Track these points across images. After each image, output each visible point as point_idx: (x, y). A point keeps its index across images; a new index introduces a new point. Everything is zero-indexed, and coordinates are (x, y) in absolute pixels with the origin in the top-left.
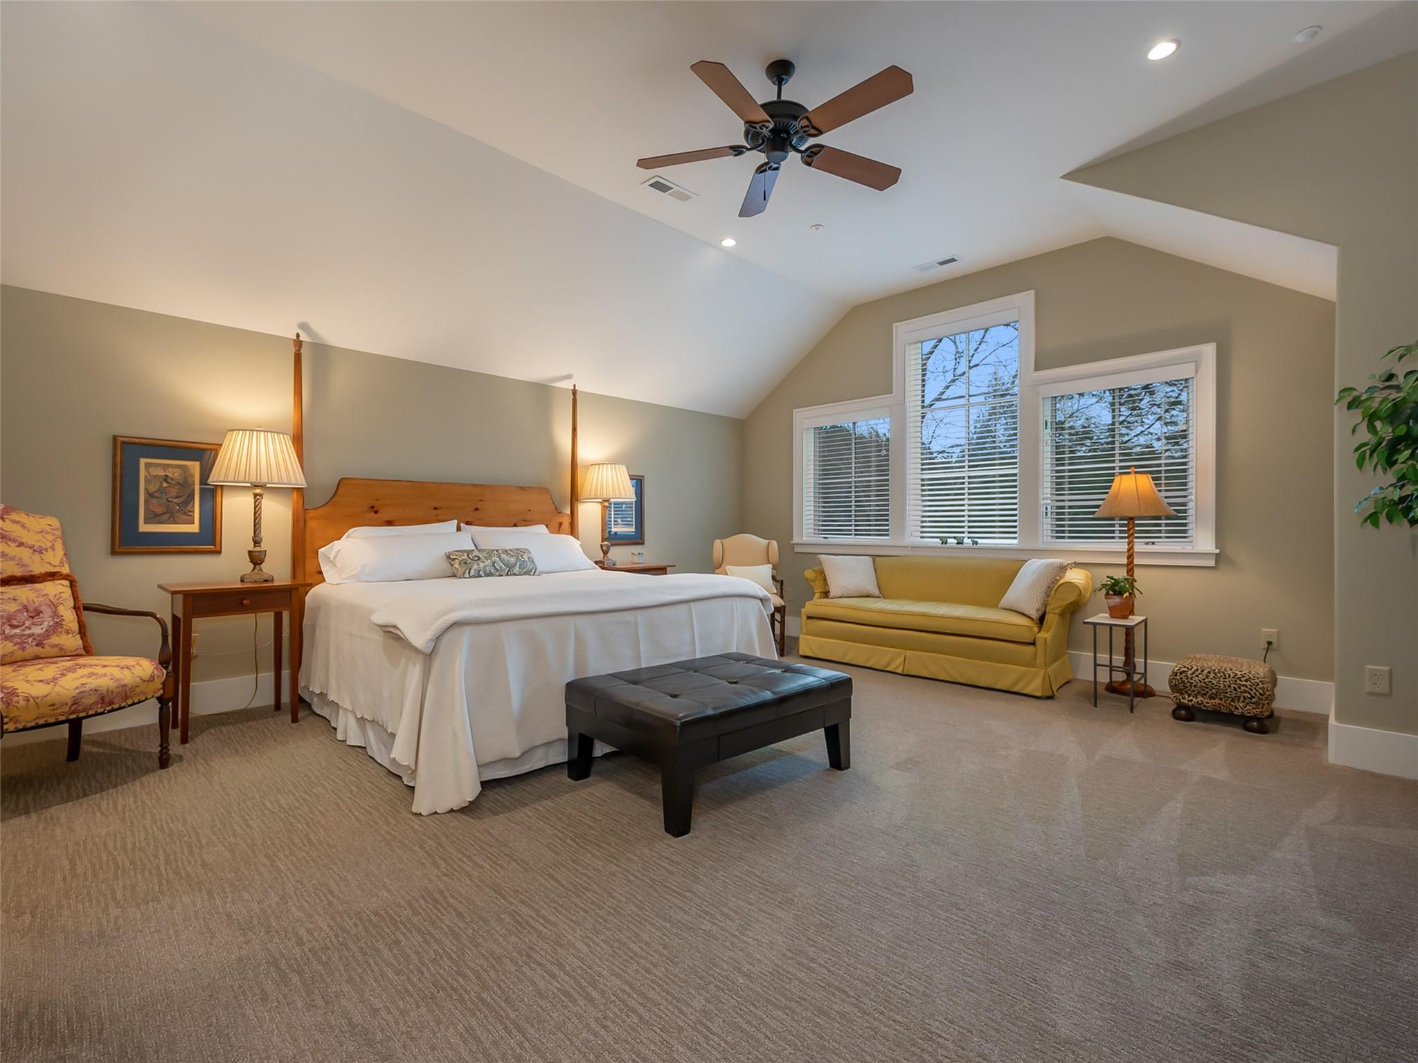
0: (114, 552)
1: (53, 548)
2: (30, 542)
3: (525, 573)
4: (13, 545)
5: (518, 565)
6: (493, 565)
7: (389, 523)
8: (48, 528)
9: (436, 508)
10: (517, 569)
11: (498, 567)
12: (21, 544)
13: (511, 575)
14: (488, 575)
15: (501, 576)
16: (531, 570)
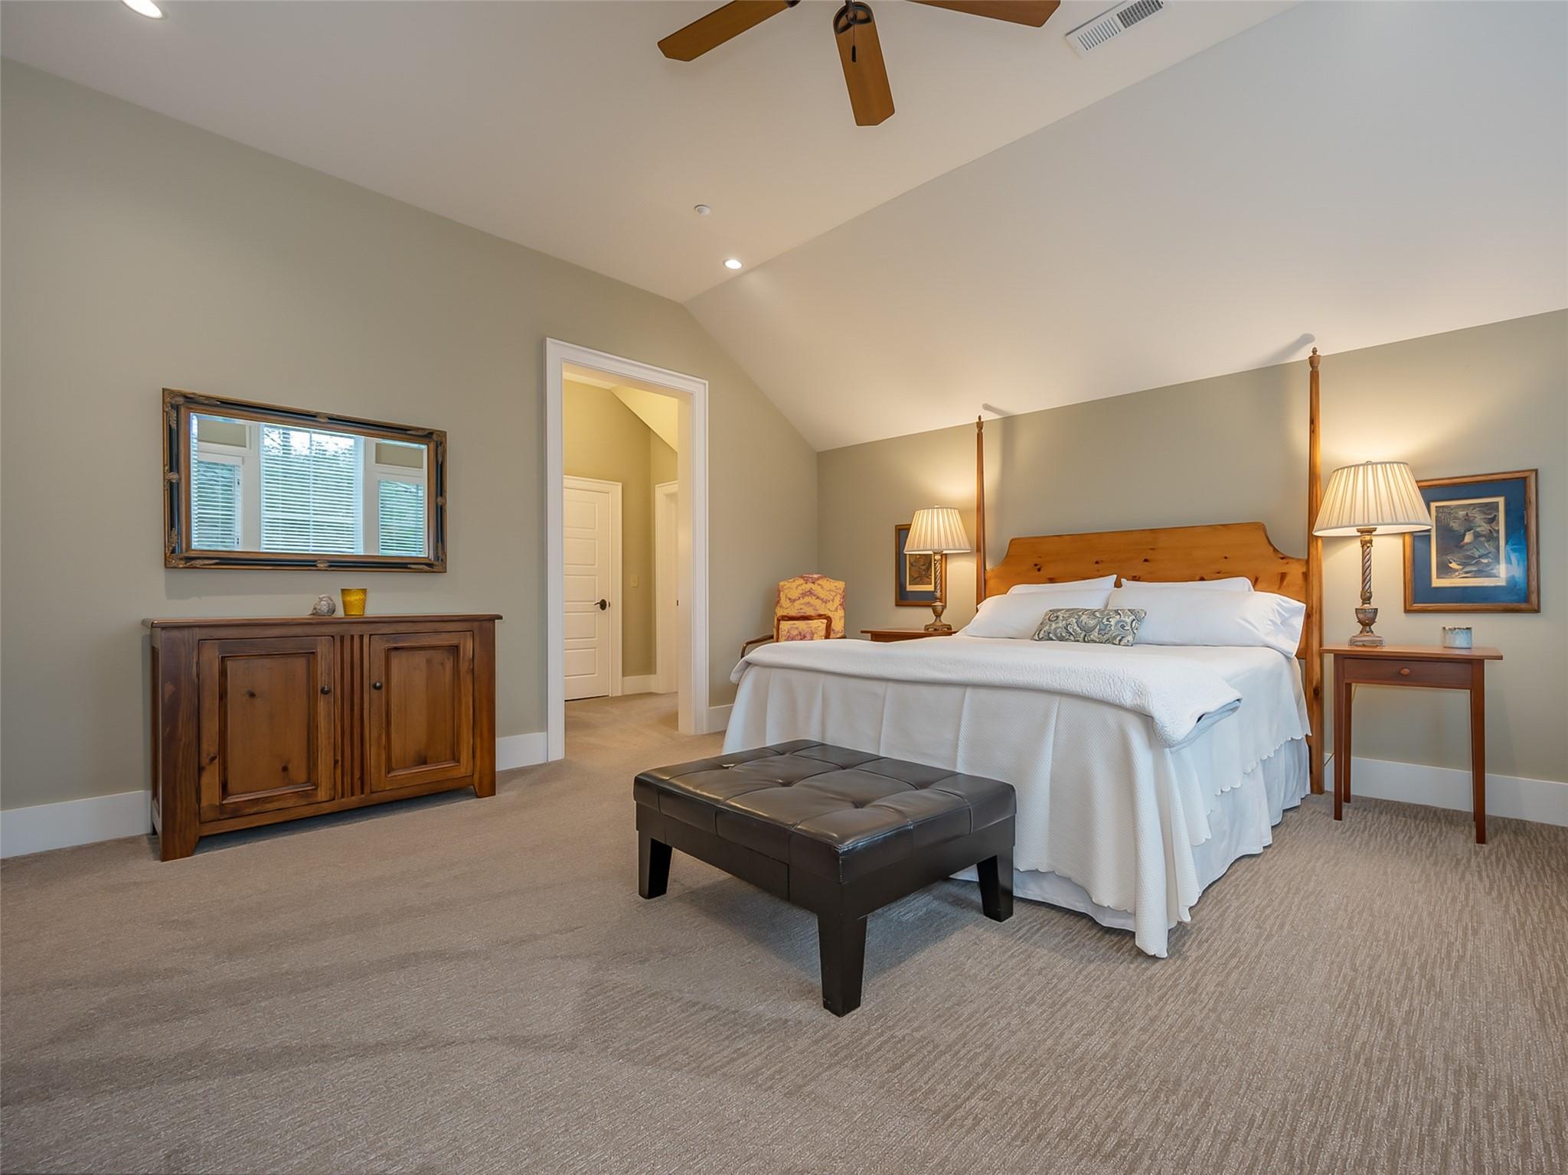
0: (898, 605)
1: (833, 600)
2: (822, 596)
3: (1107, 641)
4: (814, 598)
5: (1097, 630)
6: (1066, 628)
7: (1052, 580)
8: (834, 588)
9: (1097, 563)
10: (1094, 635)
11: (1071, 631)
12: (818, 598)
13: (1088, 642)
14: (1061, 639)
15: (1078, 641)
16: (1115, 638)
